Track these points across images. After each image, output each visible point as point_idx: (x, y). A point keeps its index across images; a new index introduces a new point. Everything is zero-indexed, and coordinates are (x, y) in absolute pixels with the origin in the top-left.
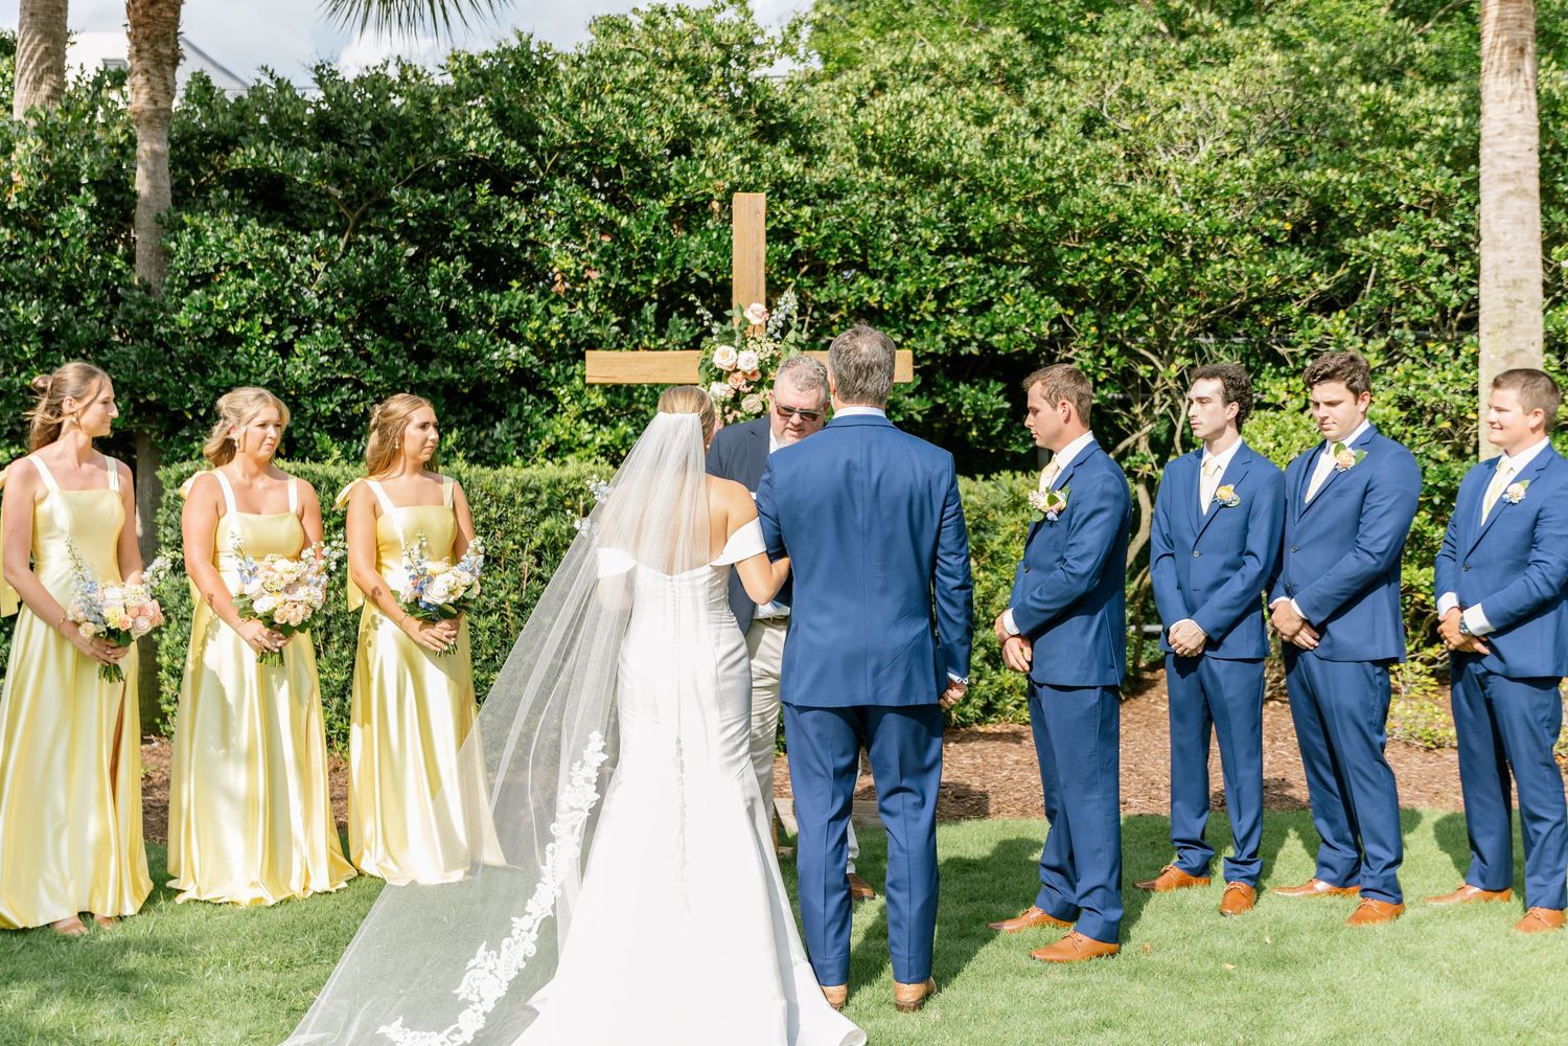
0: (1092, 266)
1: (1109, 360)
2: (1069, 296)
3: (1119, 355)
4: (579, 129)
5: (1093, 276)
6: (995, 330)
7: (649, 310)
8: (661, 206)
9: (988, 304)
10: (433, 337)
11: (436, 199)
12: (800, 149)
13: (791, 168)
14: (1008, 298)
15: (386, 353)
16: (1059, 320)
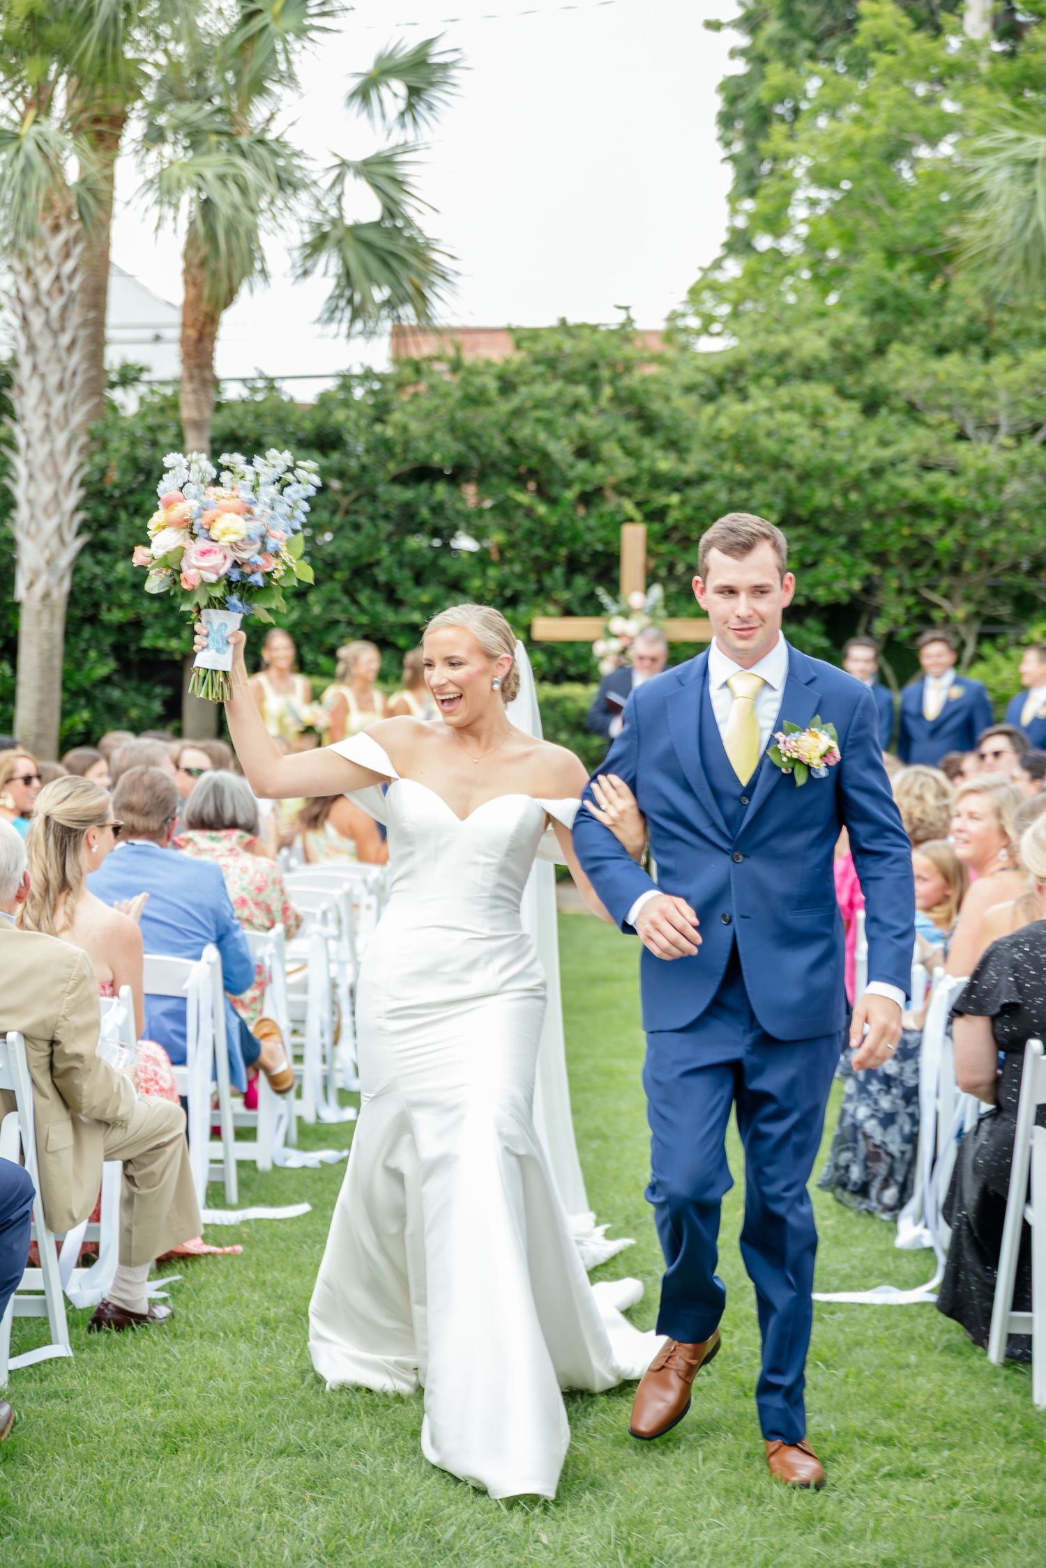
0: (893, 538)
1: (908, 609)
2: (880, 558)
3: (918, 604)
4: (511, 442)
5: (894, 544)
6: (818, 583)
7: (559, 571)
8: (570, 495)
9: (814, 565)
10: (407, 591)
11: (407, 494)
12: (674, 445)
13: (665, 464)
14: (829, 560)
15: (372, 601)
16: (868, 577)
